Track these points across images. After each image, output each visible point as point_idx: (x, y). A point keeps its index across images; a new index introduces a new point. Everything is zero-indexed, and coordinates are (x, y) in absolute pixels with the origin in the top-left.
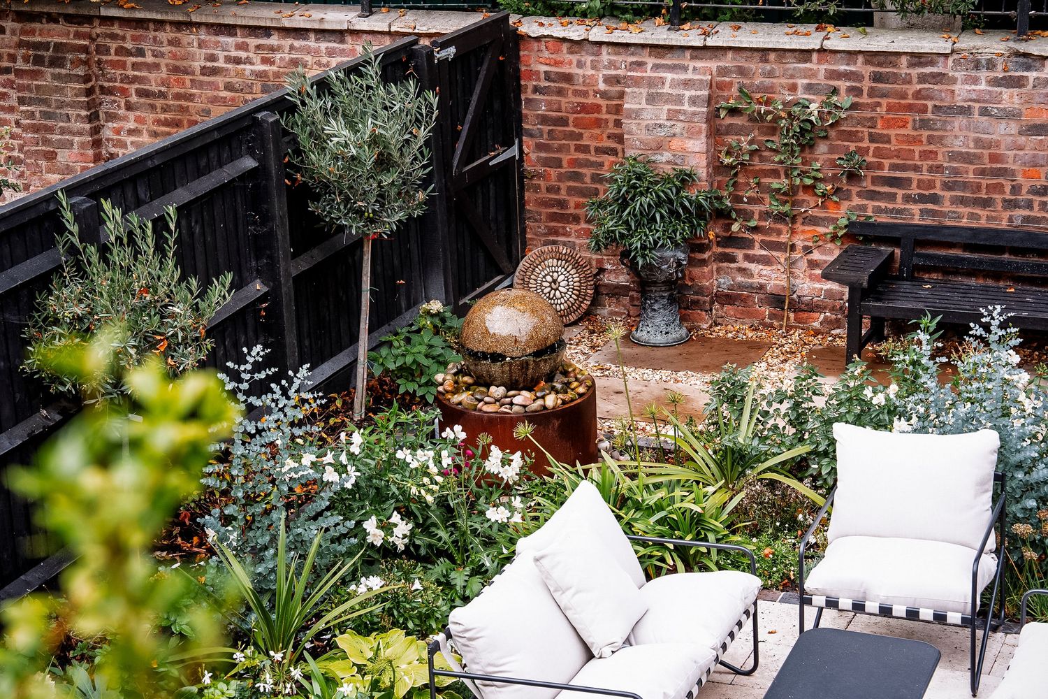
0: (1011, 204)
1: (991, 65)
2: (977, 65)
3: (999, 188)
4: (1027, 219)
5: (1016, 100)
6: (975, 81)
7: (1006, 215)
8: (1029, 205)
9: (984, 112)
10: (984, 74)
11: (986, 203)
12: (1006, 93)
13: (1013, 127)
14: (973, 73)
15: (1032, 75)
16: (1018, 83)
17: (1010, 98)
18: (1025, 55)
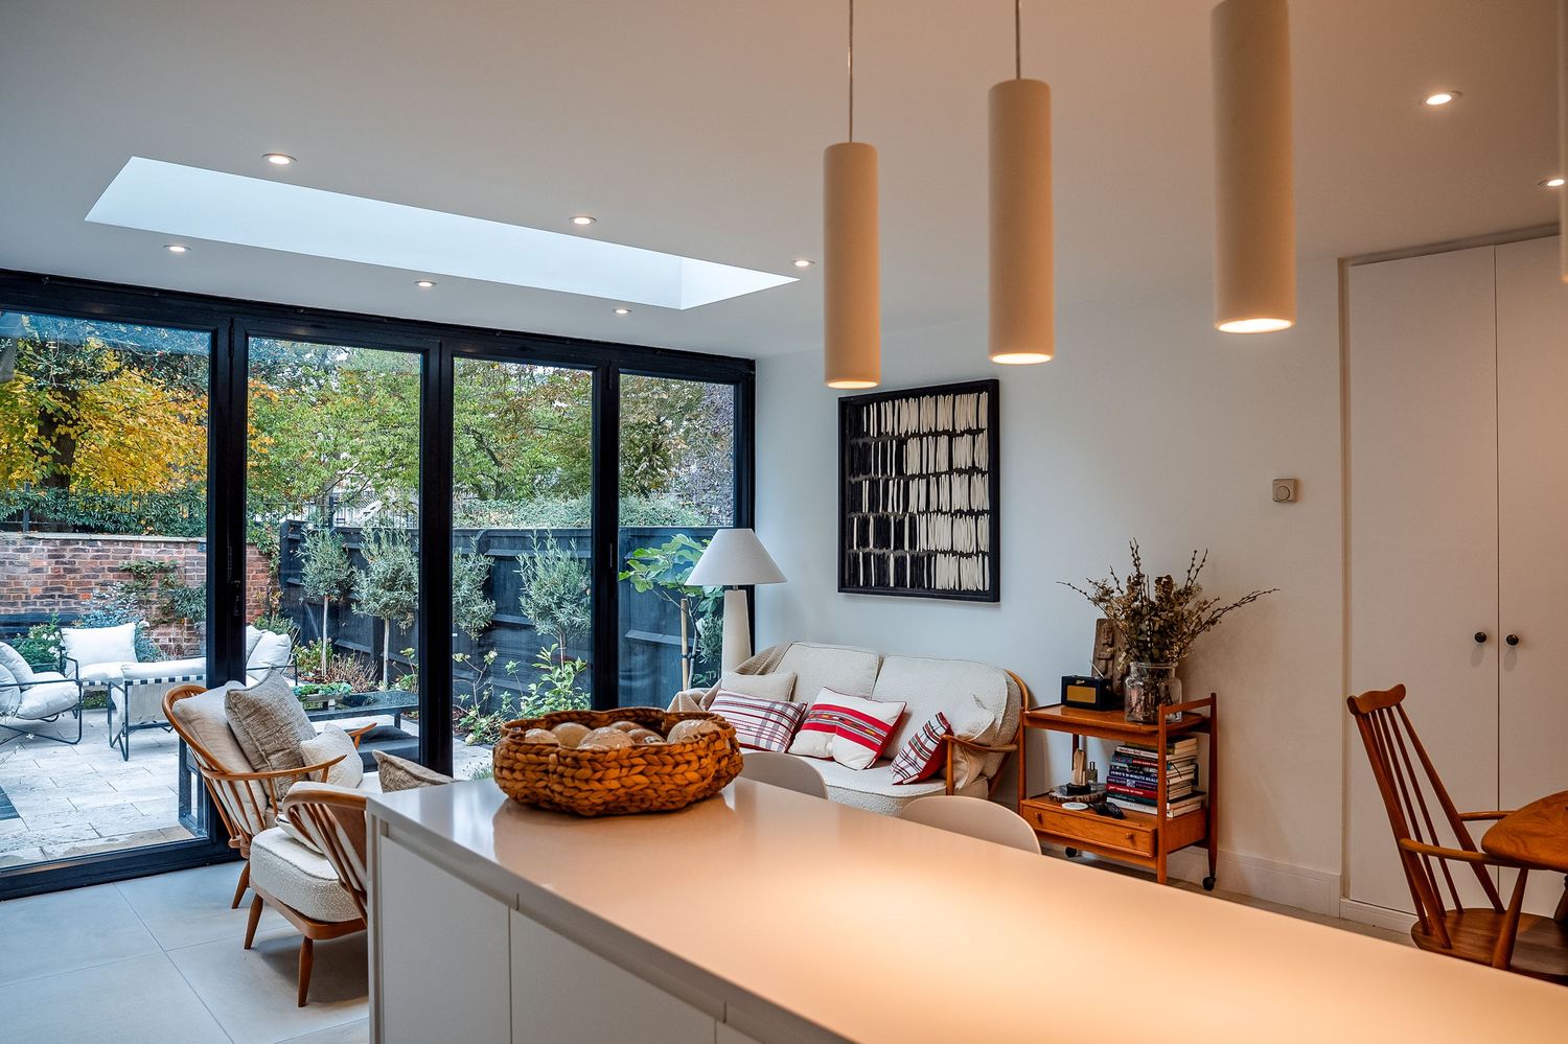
0: (27, 604)
1: (14, 543)
2: (8, 543)
3: (20, 597)
4: (33, 610)
5: (27, 558)
6: (7, 550)
7: (24, 609)
8: (35, 603)
9: (11, 563)
10: (11, 547)
11: (13, 604)
12: (22, 555)
13: (26, 570)
14: (6, 546)
15: (34, 547)
16: (27, 550)
17: (24, 557)
18: (31, 538)
